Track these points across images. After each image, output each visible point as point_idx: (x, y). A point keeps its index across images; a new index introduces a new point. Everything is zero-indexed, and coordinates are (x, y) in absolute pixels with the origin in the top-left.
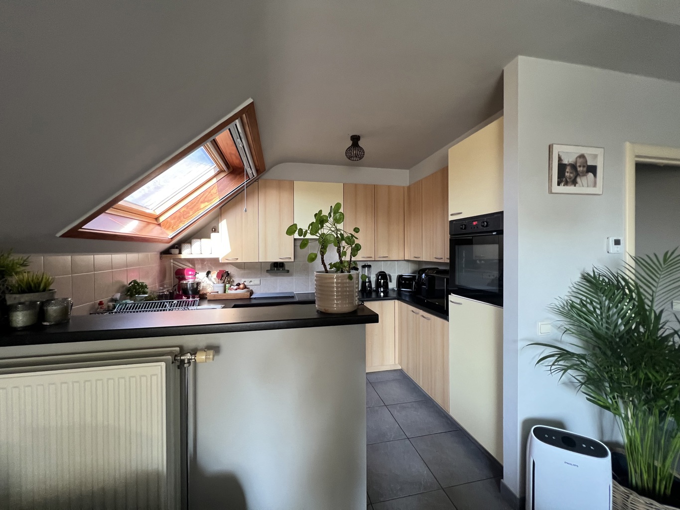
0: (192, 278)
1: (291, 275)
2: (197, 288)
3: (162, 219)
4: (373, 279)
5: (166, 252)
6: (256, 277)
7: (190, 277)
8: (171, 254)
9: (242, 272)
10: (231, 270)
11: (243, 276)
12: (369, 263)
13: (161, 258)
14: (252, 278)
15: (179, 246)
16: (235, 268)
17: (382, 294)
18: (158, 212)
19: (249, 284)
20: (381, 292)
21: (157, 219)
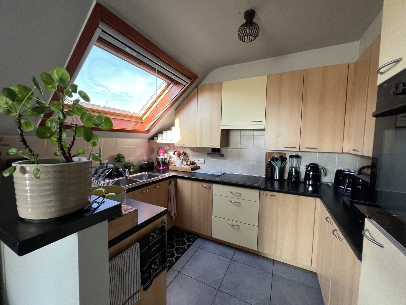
0: (162, 155)
1: (226, 159)
2: (165, 161)
3: (144, 119)
4: (303, 170)
5: (152, 139)
6: (202, 158)
7: (162, 154)
8: (154, 140)
9: (195, 153)
10: (188, 152)
11: (194, 156)
12: (299, 154)
13: (149, 142)
14: (199, 158)
15: (156, 135)
16: (190, 150)
17: (310, 189)
18: (141, 115)
19: (198, 162)
20: (309, 185)
21: (141, 119)
